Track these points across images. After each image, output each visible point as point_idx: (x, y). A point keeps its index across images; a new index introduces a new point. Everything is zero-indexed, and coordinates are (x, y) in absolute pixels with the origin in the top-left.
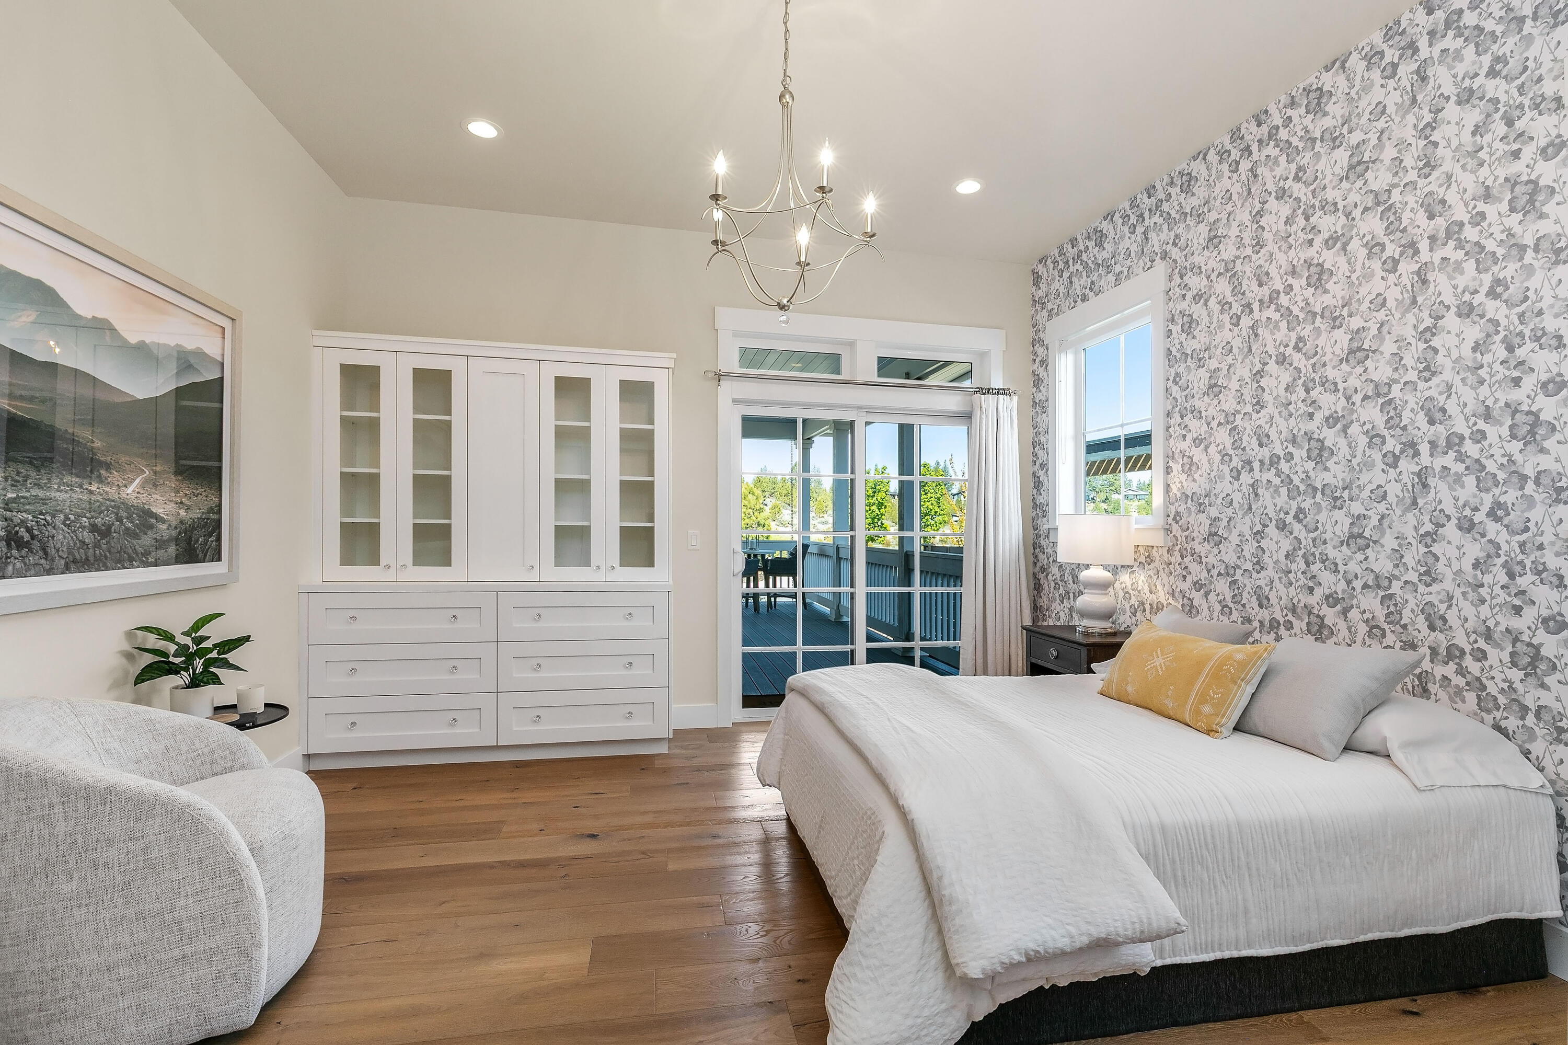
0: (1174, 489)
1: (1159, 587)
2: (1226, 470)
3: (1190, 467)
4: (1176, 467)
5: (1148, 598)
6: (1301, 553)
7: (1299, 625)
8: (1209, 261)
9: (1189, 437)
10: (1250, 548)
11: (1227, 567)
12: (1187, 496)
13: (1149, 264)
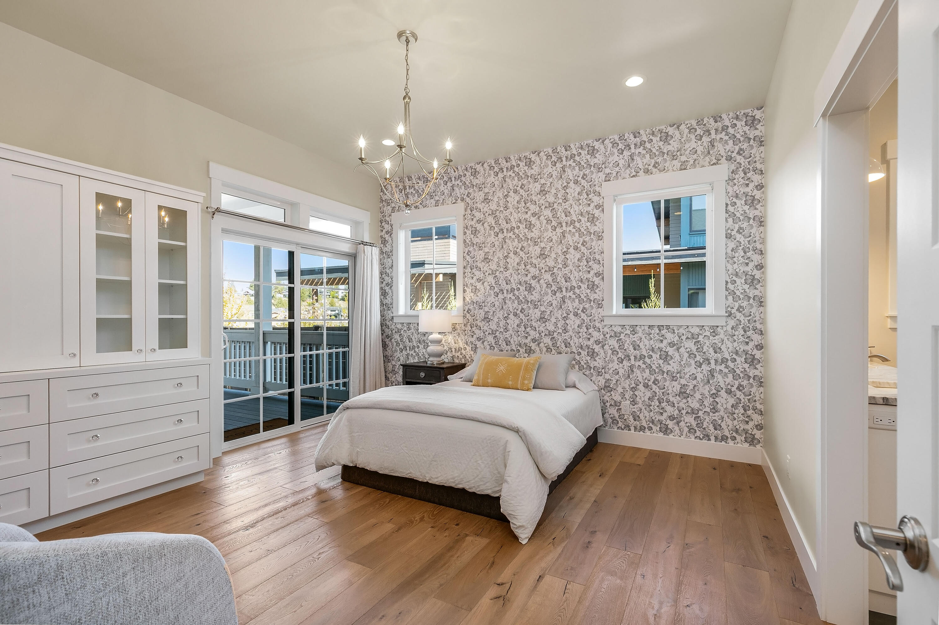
0: (468, 299)
1: (460, 341)
2: (492, 292)
3: (475, 290)
4: (468, 290)
5: (453, 345)
6: (523, 324)
7: (522, 350)
8: (485, 208)
9: (475, 278)
10: (502, 323)
11: (492, 331)
12: (474, 302)
13: (454, 201)
